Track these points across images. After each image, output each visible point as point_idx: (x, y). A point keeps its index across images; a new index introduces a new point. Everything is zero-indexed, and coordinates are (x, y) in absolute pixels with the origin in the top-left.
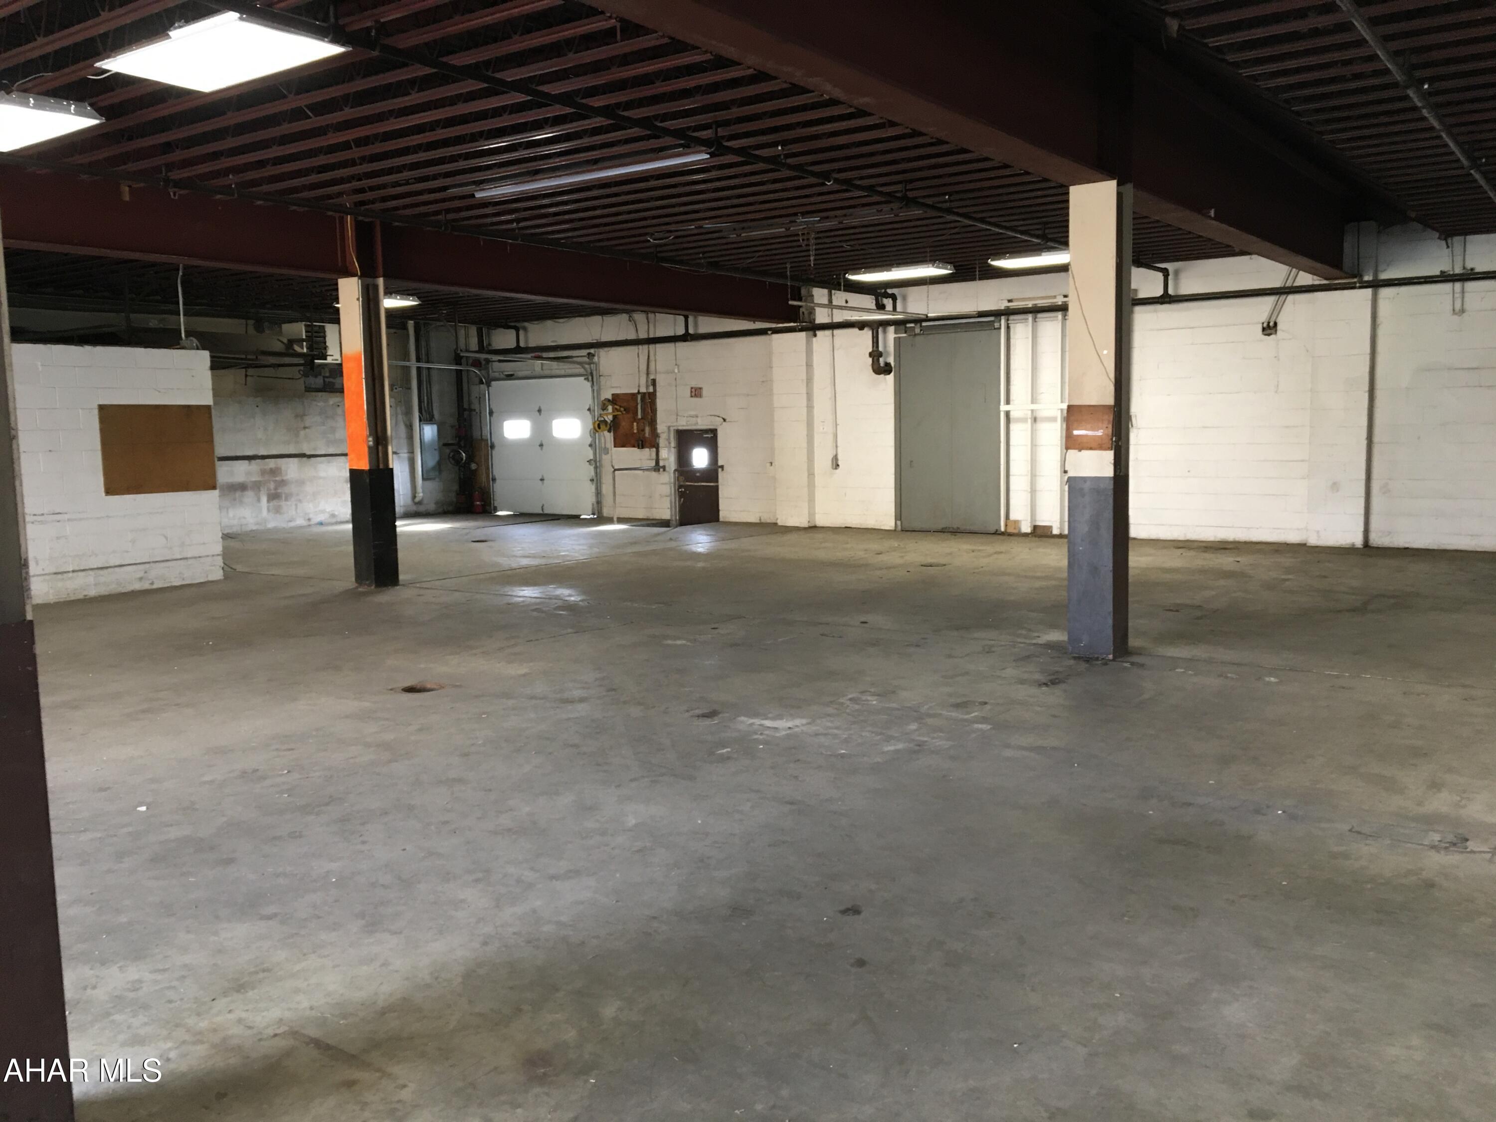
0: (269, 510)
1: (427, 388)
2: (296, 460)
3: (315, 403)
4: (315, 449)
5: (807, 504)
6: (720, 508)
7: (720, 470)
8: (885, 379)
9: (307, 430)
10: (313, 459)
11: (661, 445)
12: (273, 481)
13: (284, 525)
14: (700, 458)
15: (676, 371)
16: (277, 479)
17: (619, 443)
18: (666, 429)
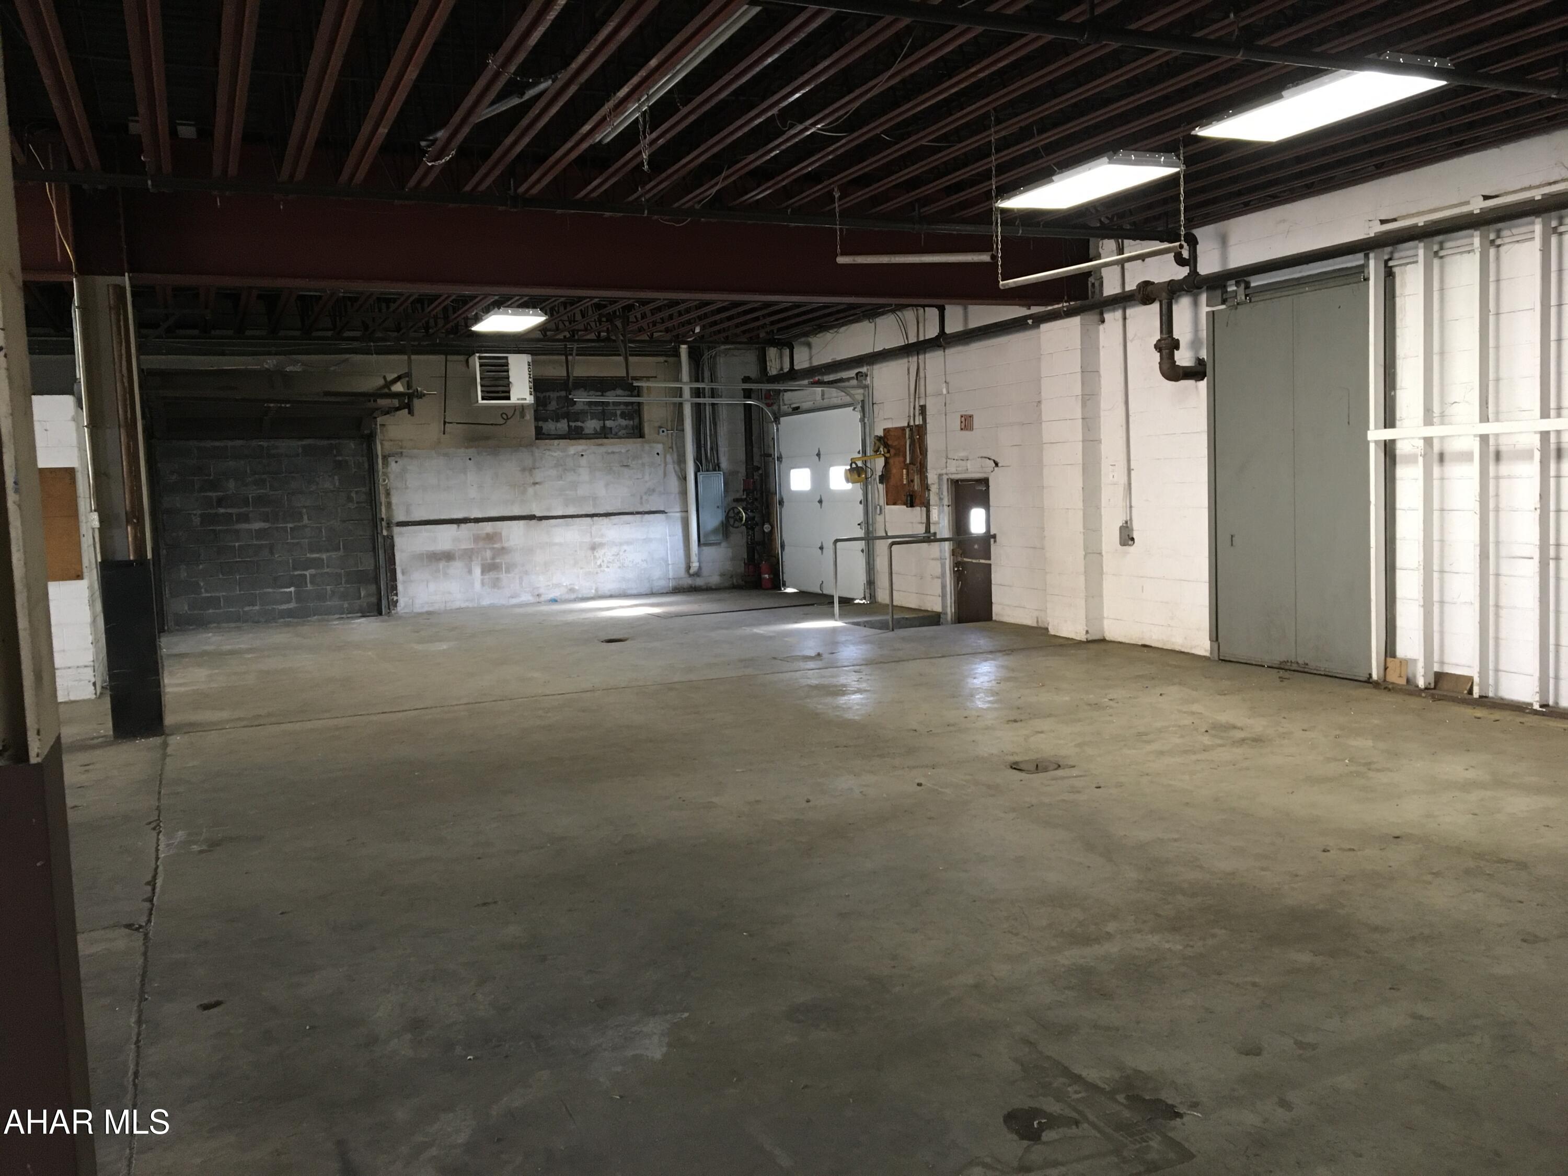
0: (483, 584)
1: (710, 430)
2: (522, 523)
3: (548, 453)
4: (548, 510)
5: (1083, 602)
6: (993, 600)
7: (992, 540)
8: (1197, 387)
9: (537, 486)
10: (544, 522)
11: (931, 503)
12: (490, 548)
13: (503, 602)
14: (977, 521)
15: (945, 391)
16: (495, 546)
17: (892, 500)
18: (936, 477)
